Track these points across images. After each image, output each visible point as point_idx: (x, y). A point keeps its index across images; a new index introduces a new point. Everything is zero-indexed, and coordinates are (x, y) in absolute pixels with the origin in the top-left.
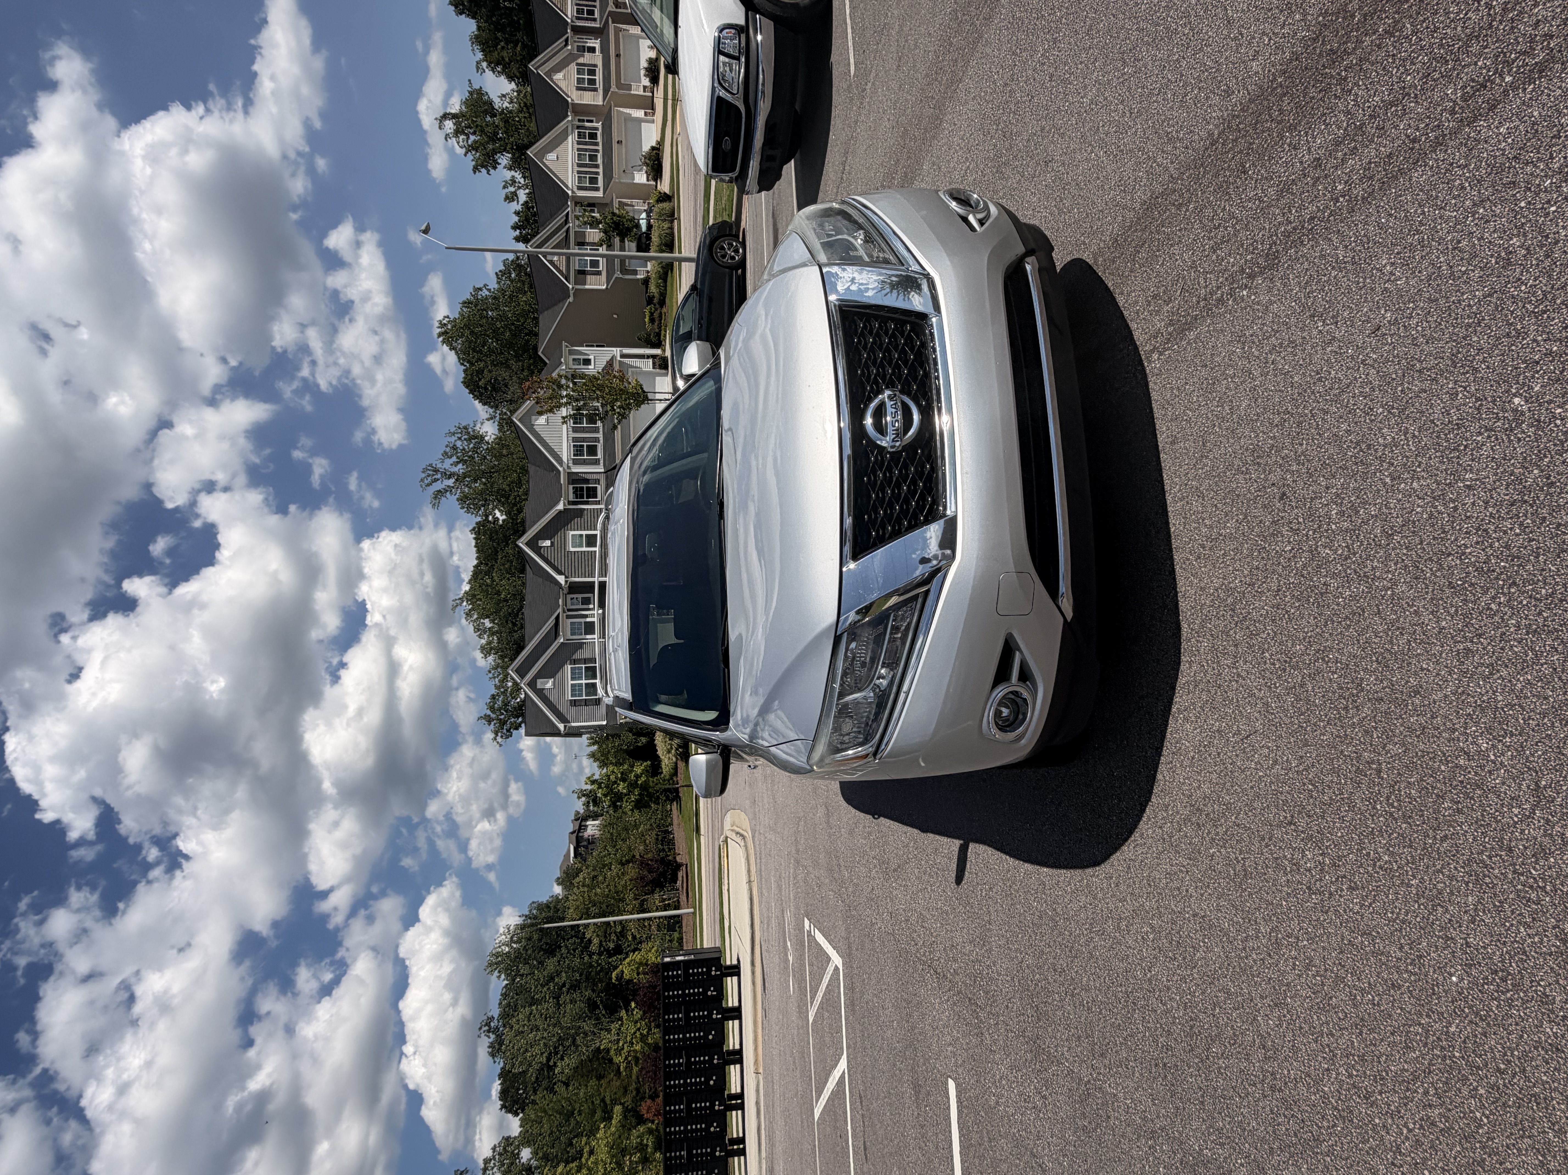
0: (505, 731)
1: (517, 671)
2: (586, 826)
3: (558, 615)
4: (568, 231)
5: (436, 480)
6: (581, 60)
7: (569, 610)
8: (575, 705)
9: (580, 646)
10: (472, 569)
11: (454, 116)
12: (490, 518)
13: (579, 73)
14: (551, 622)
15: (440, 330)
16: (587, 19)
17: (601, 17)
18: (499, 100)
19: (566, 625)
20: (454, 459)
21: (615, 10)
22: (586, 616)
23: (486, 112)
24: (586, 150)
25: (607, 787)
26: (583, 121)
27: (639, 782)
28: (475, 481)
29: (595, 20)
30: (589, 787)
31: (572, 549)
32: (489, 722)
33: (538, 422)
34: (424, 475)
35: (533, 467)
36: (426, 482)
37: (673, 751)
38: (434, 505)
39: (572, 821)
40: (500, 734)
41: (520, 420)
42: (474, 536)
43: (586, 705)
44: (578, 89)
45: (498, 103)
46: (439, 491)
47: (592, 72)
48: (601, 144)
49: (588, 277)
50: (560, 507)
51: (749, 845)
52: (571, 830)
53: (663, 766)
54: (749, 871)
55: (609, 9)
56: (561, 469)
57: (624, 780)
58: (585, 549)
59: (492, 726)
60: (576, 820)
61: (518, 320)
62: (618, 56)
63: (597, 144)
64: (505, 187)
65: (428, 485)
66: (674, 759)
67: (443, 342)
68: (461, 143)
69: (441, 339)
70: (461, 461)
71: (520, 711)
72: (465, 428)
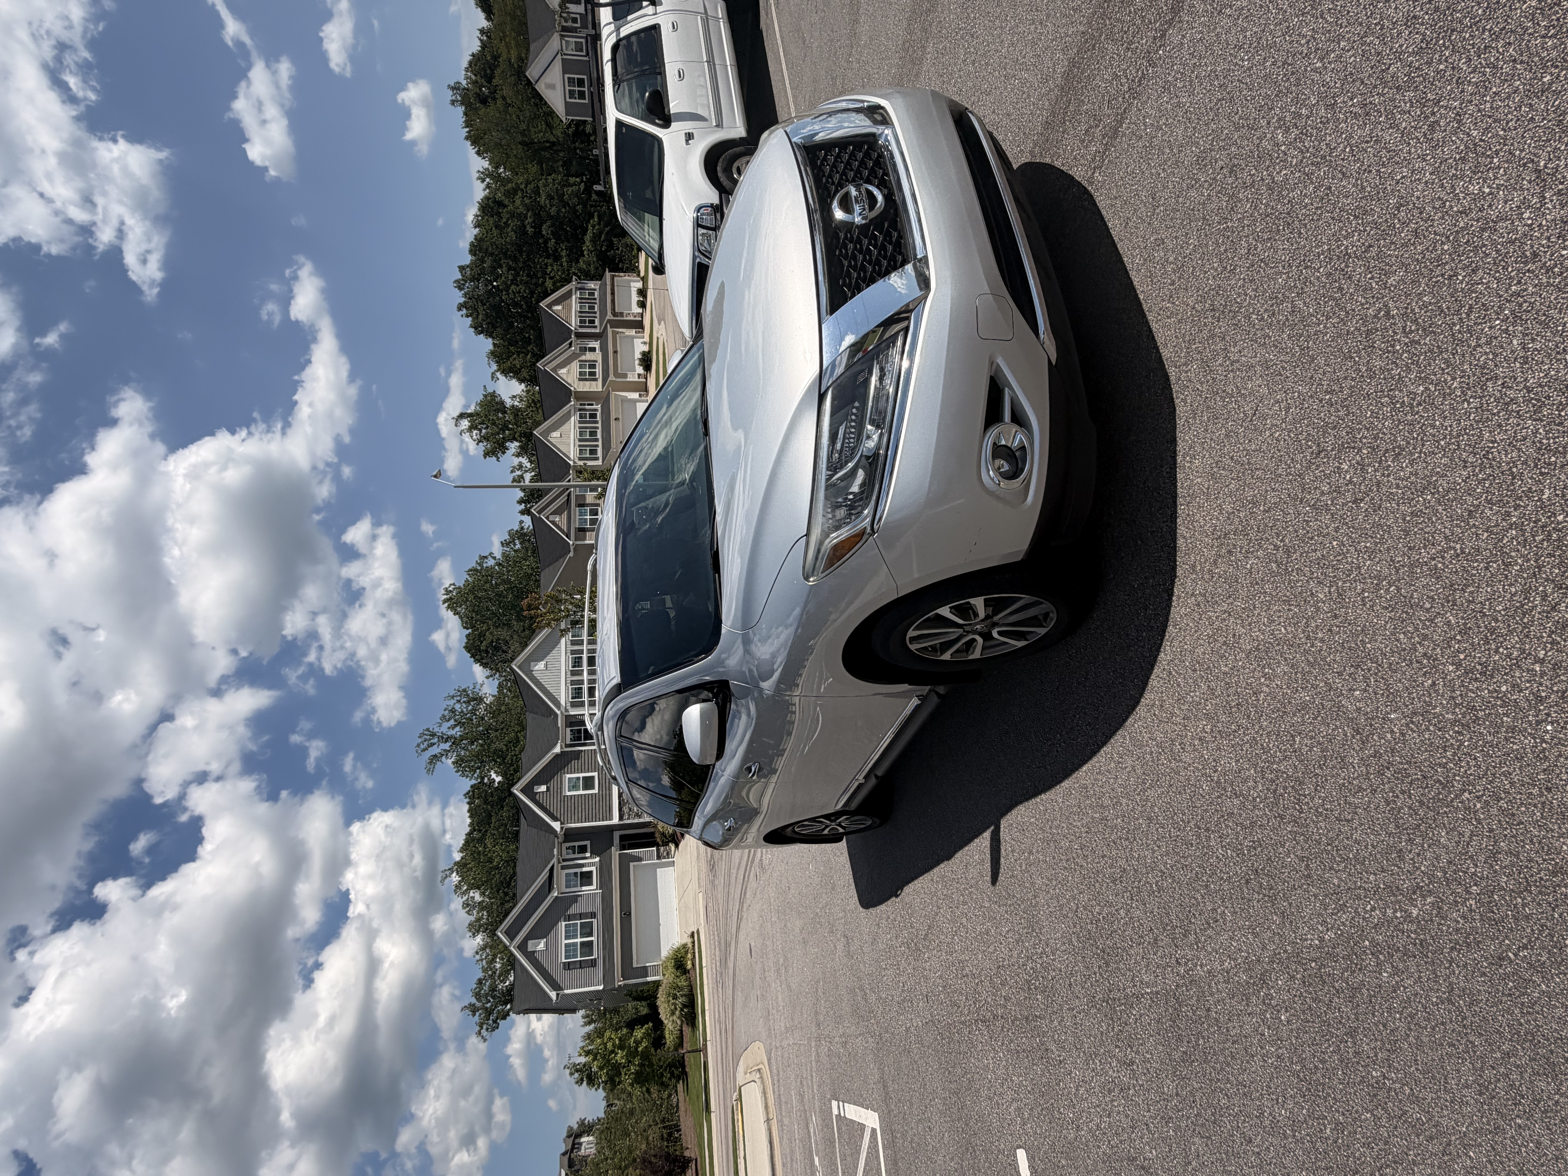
0: (491, 1022)
1: (507, 933)
2: (580, 1144)
3: (552, 867)
4: (569, 495)
5: (433, 744)
6: (583, 358)
7: (564, 860)
8: (569, 969)
9: (575, 899)
10: (464, 837)
11: (470, 415)
12: (486, 780)
13: (581, 367)
14: (545, 874)
15: (445, 597)
16: (588, 327)
17: (601, 325)
18: (510, 400)
19: (561, 876)
20: (452, 722)
21: (612, 318)
22: (582, 866)
23: (497, 410)
24: (586, 428)
25: (604, 1058)
26: (584, 405)
27: (640, 1049)
28: (472, 743)
29: (595, 327)
30: (583, 1060)
31: (568, 794)
32: (474, 1013)
33: (537, 668)
34: (420, 740)
35: (531, 715)
36: (422, 747)
37: (677, 1012)
38: (429, 770)
39: (565, 1141)
40: (485, 1027)
41: (519, 667)
42: (467, 800)
43: (581, 967)
44: (580, 380)
45: (509, 402)
46: (435, 756)
47: (593, 366)
48: (600, 422)
49: (588, 533)
50: (557, 750)
51: (765, 1076)
52: (563, 1150)
53: (667, 1036)
54: (766, 1107)
55: (608, 318)
56: (558, 712)
57: (621, 1047)
58: (581, 792)
59: (477, 1018)
60: (569, 1136)
61: (521, 583)
62: (615, 352)
63: (597, 422)
64: (512, 472)
65: (424, 750)
66: (679, 1022)
67: (448, 607)
68: (475, 437)
69: (446, 605)
70: (459, 723)
71: (508, 997)
72: (464, 690)
